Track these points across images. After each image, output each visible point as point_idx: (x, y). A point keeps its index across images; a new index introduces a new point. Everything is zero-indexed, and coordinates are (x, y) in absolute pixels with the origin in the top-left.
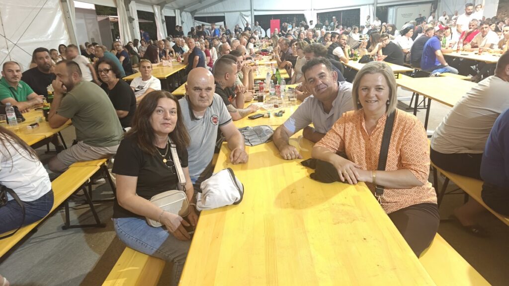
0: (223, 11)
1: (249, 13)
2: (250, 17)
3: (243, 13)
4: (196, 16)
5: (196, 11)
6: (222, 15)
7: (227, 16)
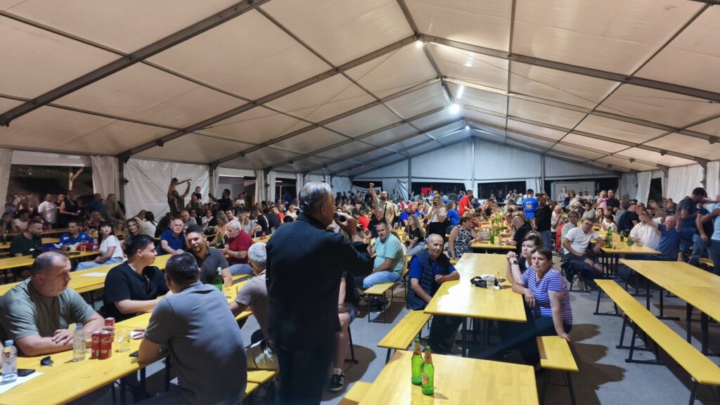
0: (381, 176)
1: (407, 180)
2: (407, 184)
3: (400, 180)
4: (354, 180)
5: (355, 175)
6: (380, 180)
7: (384, 181)
